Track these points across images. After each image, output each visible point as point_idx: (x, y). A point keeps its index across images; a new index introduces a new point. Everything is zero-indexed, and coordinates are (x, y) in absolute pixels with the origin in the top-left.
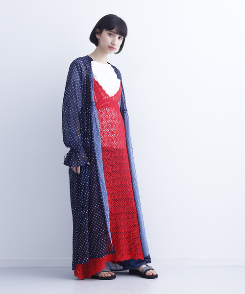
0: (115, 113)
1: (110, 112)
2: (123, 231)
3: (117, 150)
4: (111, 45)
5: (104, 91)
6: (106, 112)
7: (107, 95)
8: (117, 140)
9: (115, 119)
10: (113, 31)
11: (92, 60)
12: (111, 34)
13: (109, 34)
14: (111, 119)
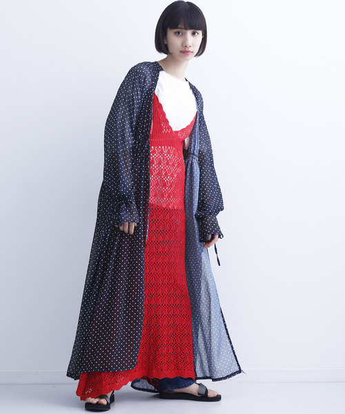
0: (175, 155)
1: (169, 152)
2: (165, 333)
3: (167, 210)
4: (182, 49)
5: (167, 121)
6: (162, 152)
7: (170, 128)
8: (169, 197)
9: (173, 165)
10: (179, 26)
11: (162, 70)
12: (179, 33)
13: (175, 33)
14: (167, 163)
